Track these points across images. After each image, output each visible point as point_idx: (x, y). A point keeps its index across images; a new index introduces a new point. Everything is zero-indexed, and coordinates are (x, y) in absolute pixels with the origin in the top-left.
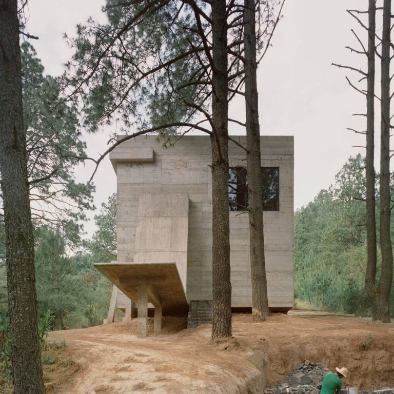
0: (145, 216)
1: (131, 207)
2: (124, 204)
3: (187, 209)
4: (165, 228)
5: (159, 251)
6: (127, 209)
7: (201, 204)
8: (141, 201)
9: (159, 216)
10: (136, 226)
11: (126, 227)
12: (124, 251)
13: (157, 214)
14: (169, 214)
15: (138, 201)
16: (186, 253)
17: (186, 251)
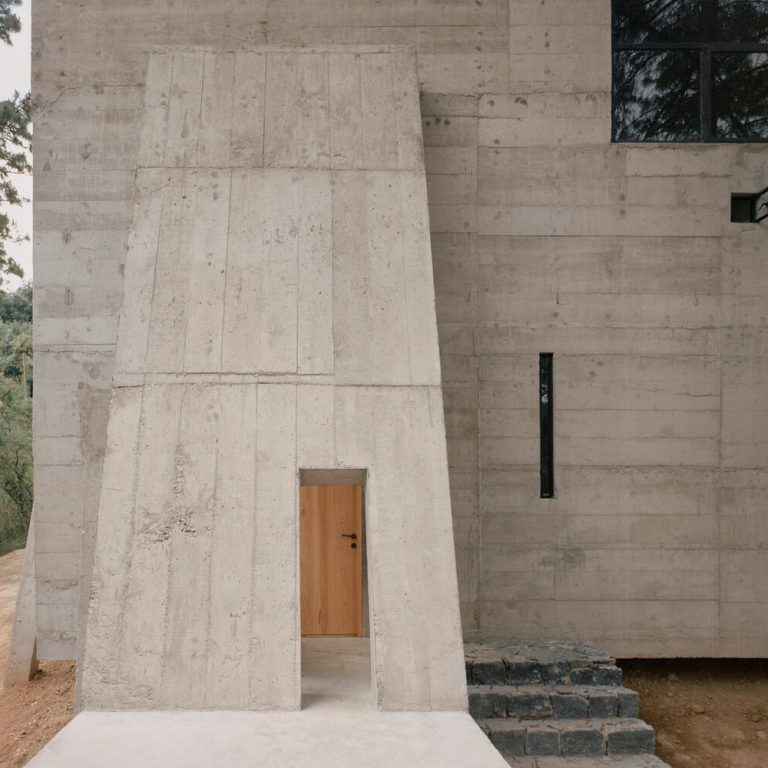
0: (182, 164)
1: (108, 119)
2: (69, 104)
3: (417, 126)
4: (294, 232)
5: (266, 377)
6: (86, 130)
7: (471, 107)
8: (155, 84)
9: (262, 164)
10: (128, 224)
11: (80, 226)
12: (67, 352)
13: (247, 153)
14: (313, 156)
15: (141, 86)
16: (437, 400)
17: (438, 380)
